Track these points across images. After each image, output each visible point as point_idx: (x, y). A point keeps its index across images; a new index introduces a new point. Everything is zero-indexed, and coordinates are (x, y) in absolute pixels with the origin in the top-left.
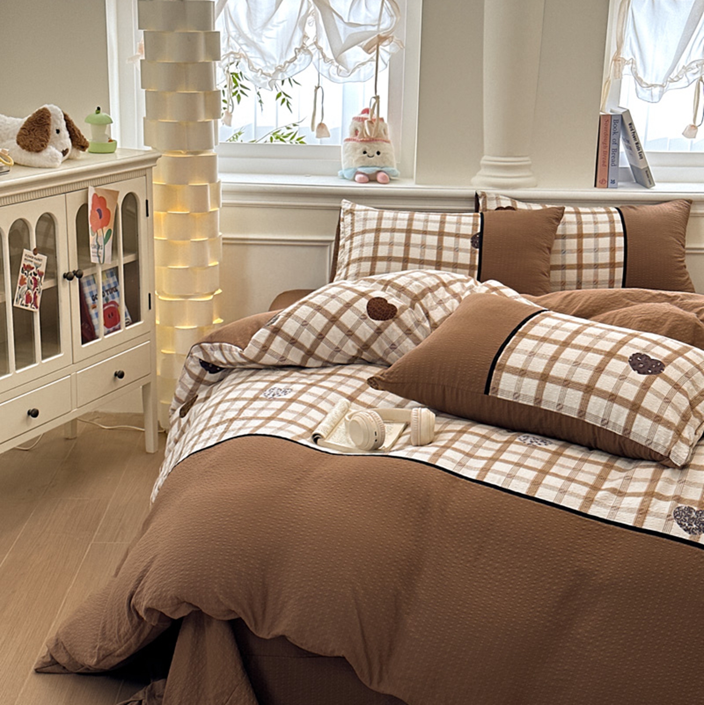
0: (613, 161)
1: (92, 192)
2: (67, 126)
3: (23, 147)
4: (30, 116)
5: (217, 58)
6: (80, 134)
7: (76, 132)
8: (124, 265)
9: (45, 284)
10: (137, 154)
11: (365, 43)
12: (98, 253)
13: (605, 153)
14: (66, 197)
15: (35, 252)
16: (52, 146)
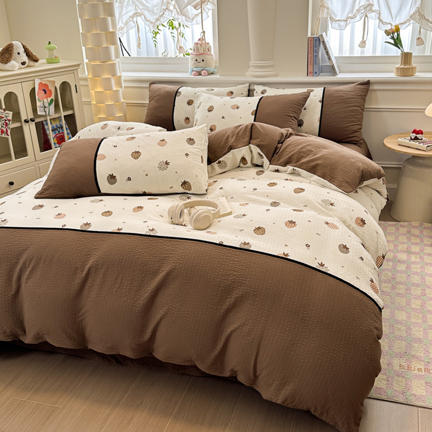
0: (315, 62)
1: (37, 82)
4: (4, 47)
7: (30, 53)
9: (13, 125)
11: (193, 4)
12: (44, 110)
13: (311, 57)
14: (21, 84)
15: (4, 110)
16: (14, 60)
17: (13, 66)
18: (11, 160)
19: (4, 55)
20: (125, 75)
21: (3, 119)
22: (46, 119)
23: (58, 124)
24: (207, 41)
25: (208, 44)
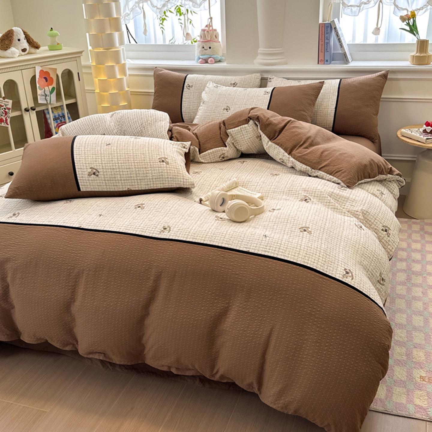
0: (327, 49)
1: (38, 69)
4: (4, 33)
6: (33, 41)
9: (13, 114)
12: (45, 98)
13: (322, 45)
14: (22, 72)
15: (4, 98)
16: (14, 47)
17: (14, 53)
18: (11, 150)
19: (3, 41)
20: (129, 63)
21: (3, 107)
22: (47, 108)
23: (60, 113)
24: (214, 28)
25: (215, 30)
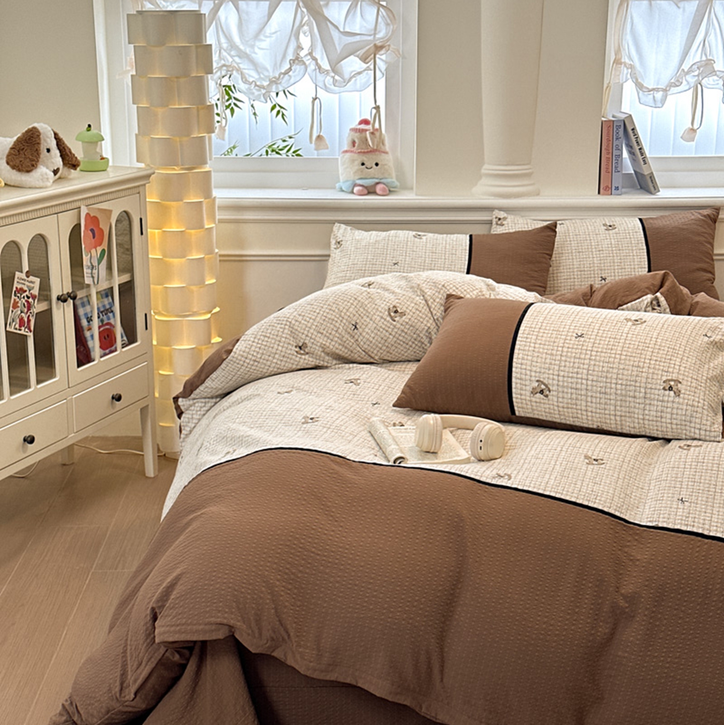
0: (616, 168)
1: (84, 211)
2: (58, 145)
3: (13, 167)
4: (19, 135)
5: (210, 71)
6: (71, 152)
7: (67, 151)
8: (119, 285)
9: (39, 307)
10: (130, 171)
11: (360, 52)
12: (92, 273)
13: (608, 159)
14: (58, 217)
15: (28, 276)
16: (43, 164)
23: (100, 305)
